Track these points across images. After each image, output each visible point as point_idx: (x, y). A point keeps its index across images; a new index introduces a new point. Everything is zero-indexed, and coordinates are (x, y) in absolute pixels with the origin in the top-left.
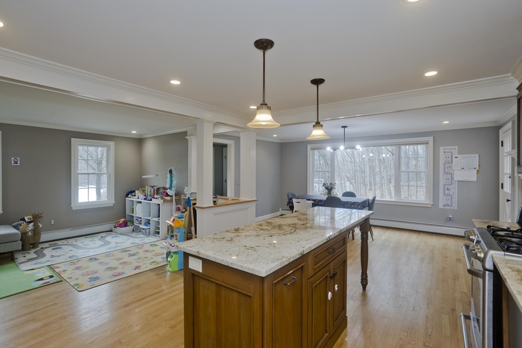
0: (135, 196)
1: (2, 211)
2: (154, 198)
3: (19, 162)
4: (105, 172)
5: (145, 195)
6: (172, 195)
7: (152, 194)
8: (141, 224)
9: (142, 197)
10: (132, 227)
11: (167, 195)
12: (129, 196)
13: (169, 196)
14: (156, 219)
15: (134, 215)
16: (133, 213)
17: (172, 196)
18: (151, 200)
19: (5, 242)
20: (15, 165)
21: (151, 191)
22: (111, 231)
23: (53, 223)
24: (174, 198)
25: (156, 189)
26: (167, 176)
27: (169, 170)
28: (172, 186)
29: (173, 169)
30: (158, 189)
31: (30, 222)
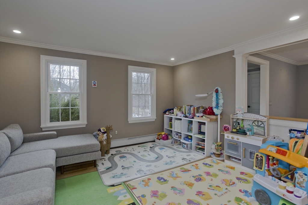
0: (173, 113)
1: (87, 122)
2: (195, 116)
3: (96, 85)
4: (149, 93)
5: (183, 113)
6: (218, 114)
7: (192, 112)
8: (181, 138)
9: (180, 114)
10: (172, 140)
12: (167, 113)
14: (201, 137)
15: (173, 129)
16: (172, 127)
18: (193, 118)
19: (90, 151)
20: (94, 86)
21: (190, 110)
22: (154, 141)
23: (116, 133)
24: (219, 117)
25: (195, 108)
26: (213, 95)
27: (215, 90)
28: (219, 106)
29: (219, 89)
30: (198, 108)
31: (104, 133)
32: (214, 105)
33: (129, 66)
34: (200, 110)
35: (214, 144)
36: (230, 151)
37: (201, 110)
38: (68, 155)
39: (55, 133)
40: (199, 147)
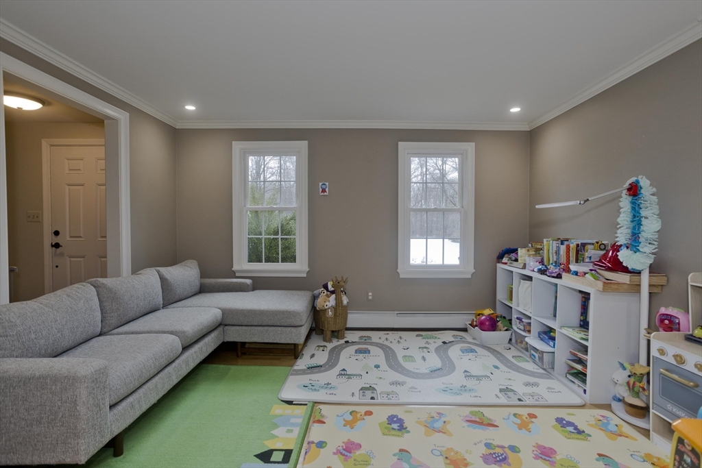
0: (516, 260)
1: (309, 267)
2: (568, 270)
3: (327, 190)
4: (457, 207)
5: (542, 262)
6: (638, 267)
7: (563, 259)
8: (529, 331)
9: (533, 265)
10: (509, 333)
11: (617, 266)
12: (505, 260)
13: (625, 270)
14: (577, 335)
15: (513, 305)
16: (511, 300)
17: (639, 273)
18: (559, 276)
20: (322, 194)
21: (557, 253)
24: (645, 279)
25: (573, 246)
26: (621, 204)
27: (627, 185)
28: (640, 240)
29: (644, 183)
30: (581, 248)
31: (333, 292)
32: (622, 237)
33: (400, 144)
34: (587, 254)
35: (624, 369)
36: (669, 407)
37: (593, 253)
38: (243, 324)
39: (249, 281)
40: (576, 369)
